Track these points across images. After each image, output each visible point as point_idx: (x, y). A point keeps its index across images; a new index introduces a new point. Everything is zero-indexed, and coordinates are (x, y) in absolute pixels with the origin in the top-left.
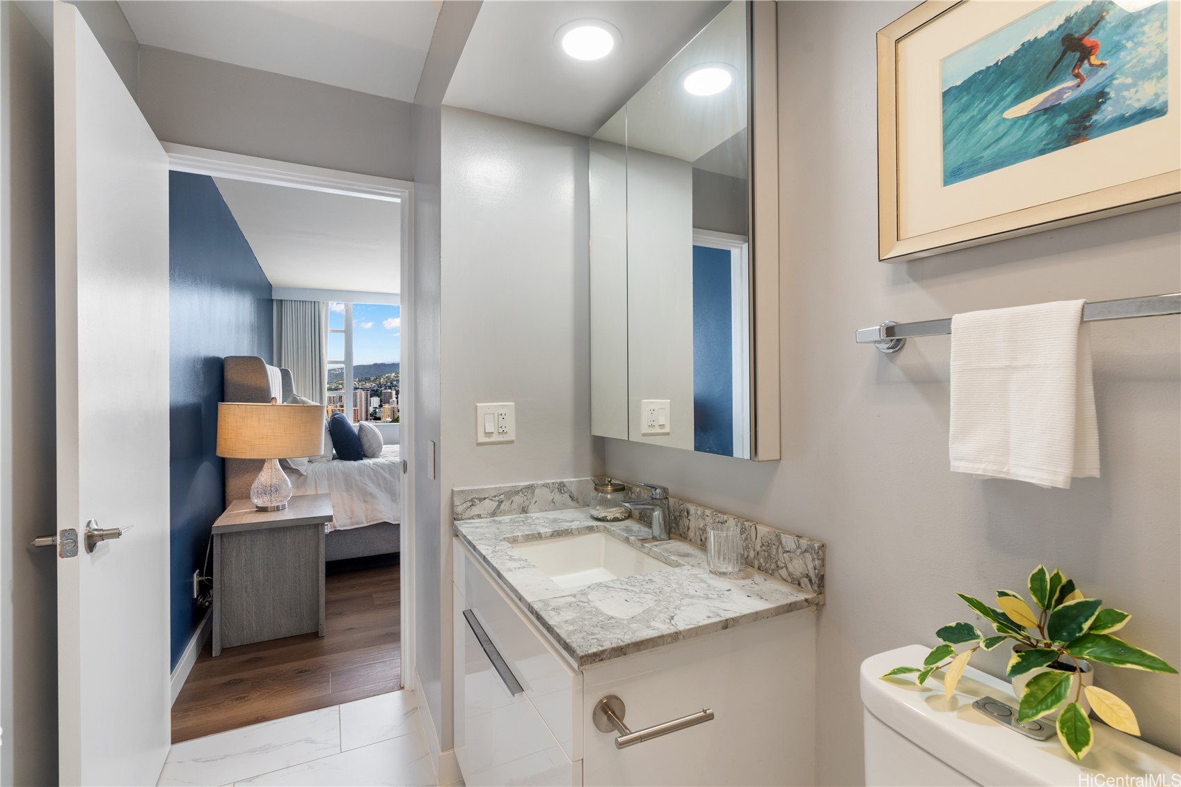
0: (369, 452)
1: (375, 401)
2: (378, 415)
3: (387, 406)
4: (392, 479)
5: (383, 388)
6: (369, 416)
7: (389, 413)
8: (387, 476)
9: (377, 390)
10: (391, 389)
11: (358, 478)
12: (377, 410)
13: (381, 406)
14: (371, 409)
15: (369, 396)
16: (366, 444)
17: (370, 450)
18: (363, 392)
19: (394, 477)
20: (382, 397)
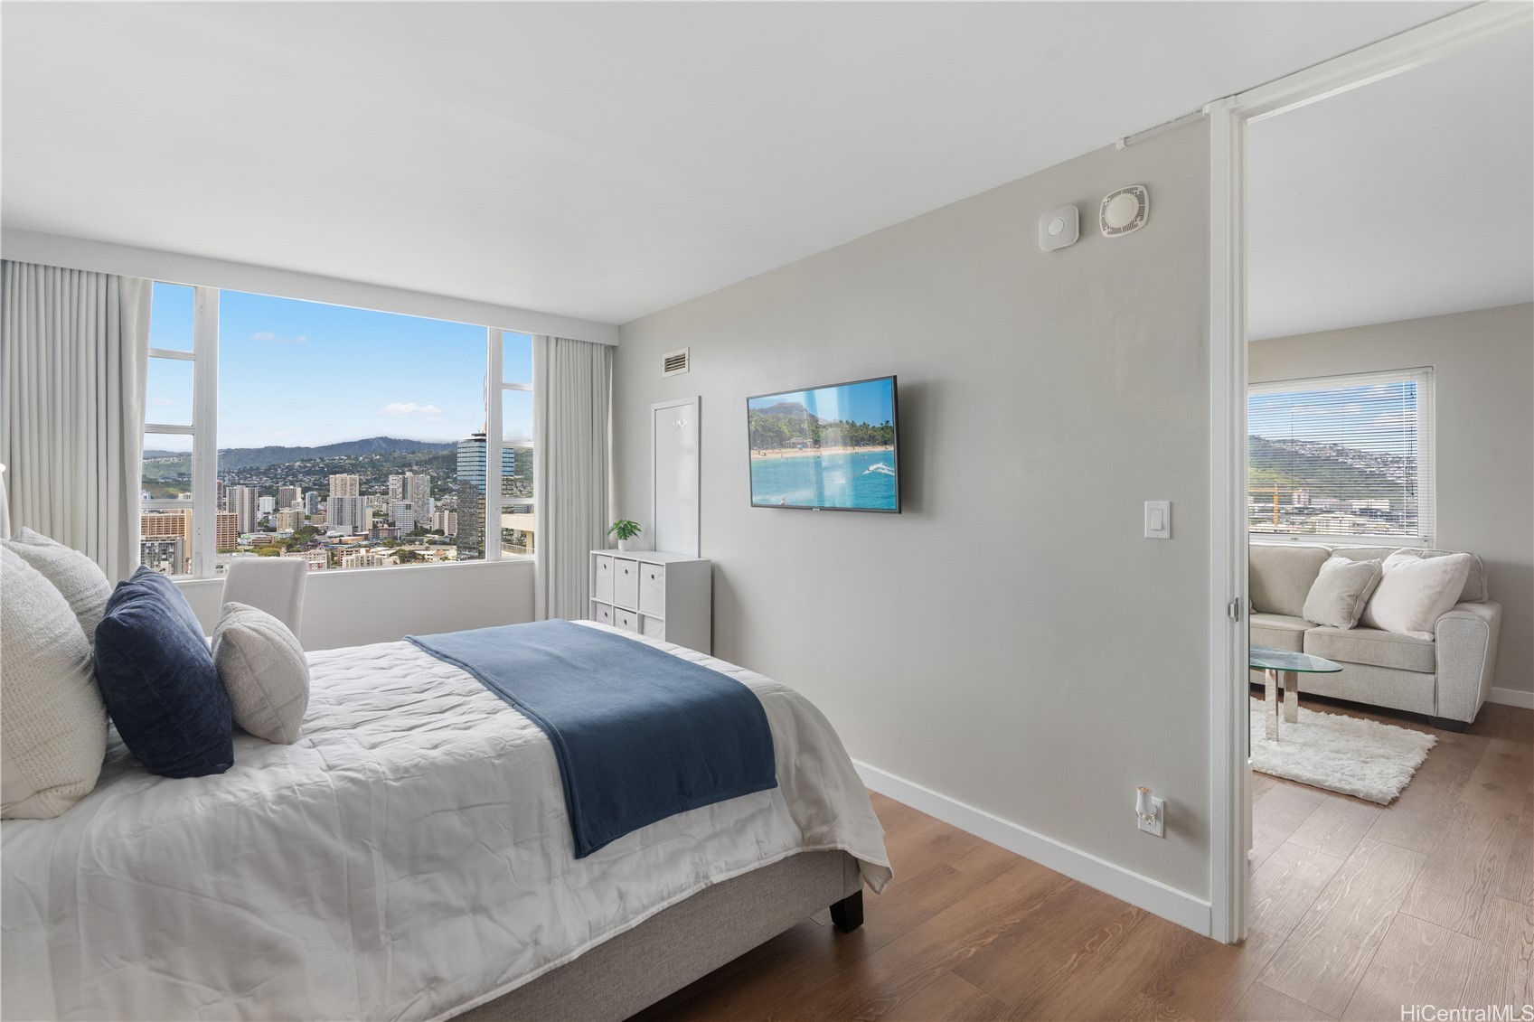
0: (257, 719)
1: (267, 503)
2: (271, 525)
3: (286, 511)
4: (358, 856)
5: (280, 484)
6: (256, 525)
7: (288, 520)
8: (340, 846)
9: (271, 487)
10: (294, 485)
11: (206, 880)
12: (270, 517)
13: (276, 510)
14: (260, 516)
15: (257, 495)
16: (247, 691)
17: (263, 716)
18: (246, 490)
19: (367, 849)
20: (279, 496)
